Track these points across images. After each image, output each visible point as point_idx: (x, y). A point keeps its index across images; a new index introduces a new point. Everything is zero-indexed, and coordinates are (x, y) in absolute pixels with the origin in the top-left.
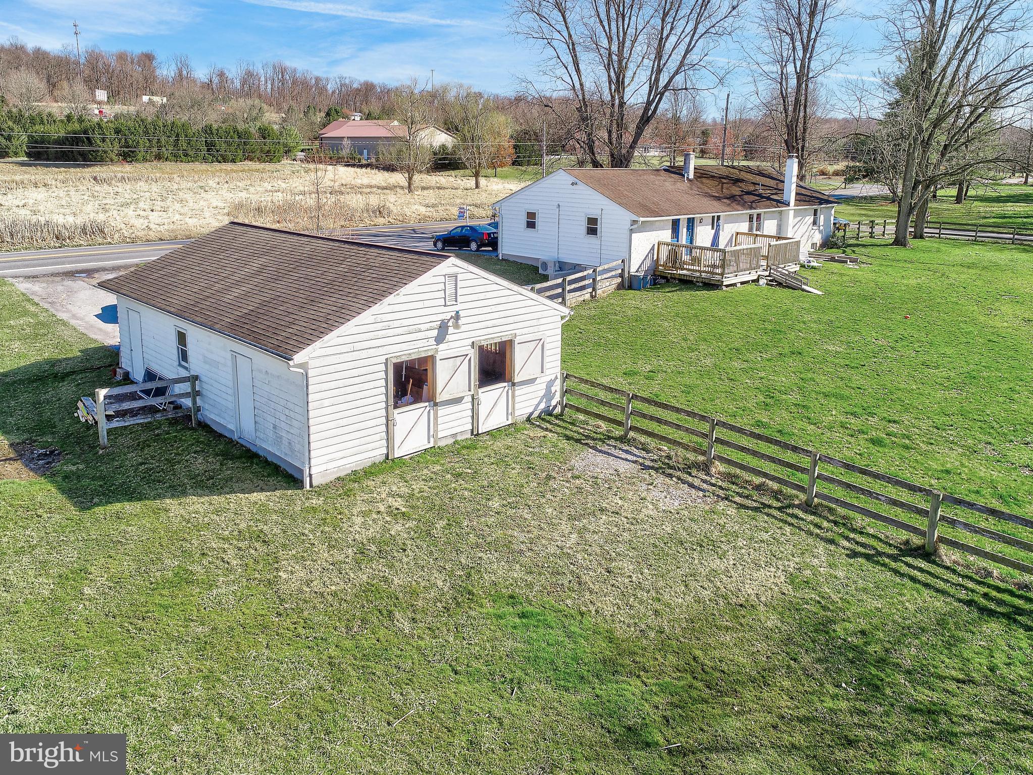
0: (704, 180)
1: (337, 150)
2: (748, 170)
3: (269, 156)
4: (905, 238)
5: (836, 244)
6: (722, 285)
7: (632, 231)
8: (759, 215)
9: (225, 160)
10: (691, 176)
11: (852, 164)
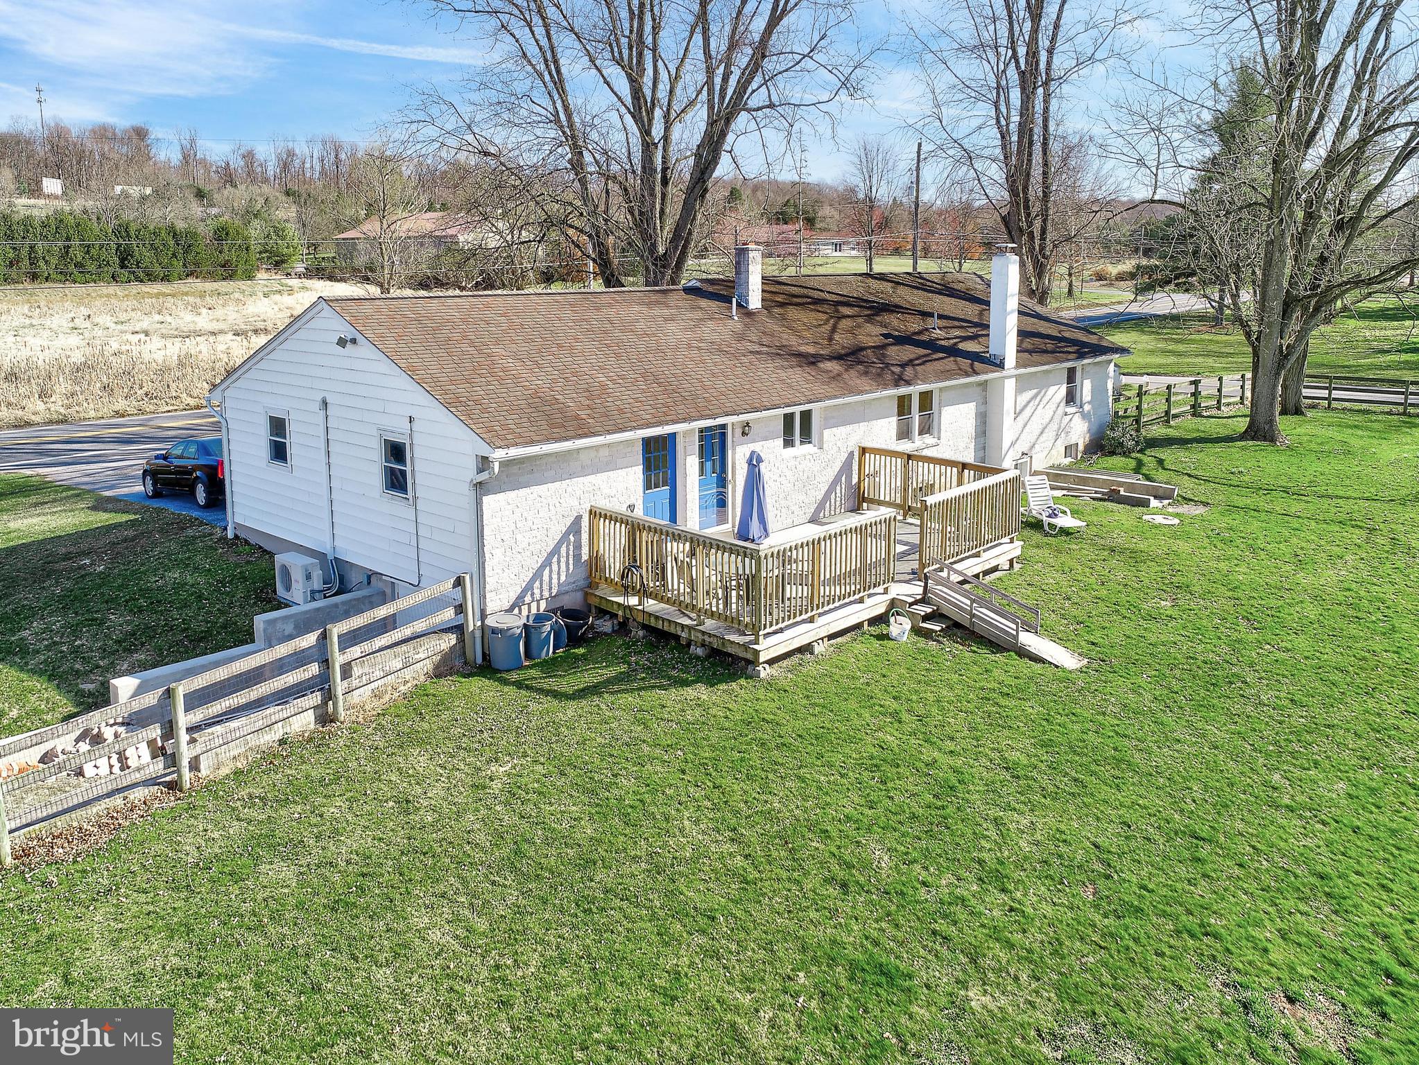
0: (792, 312)
1: (351, 259)
2: (919, 282)
3: (227, 271)
4: (1271, 422)
5: (1121, 444)
6: (753, 662)
7: (481, 488)
8: (926, 399)
9: (151, 277)
10: (755, 302)
11: (1144, 262)
